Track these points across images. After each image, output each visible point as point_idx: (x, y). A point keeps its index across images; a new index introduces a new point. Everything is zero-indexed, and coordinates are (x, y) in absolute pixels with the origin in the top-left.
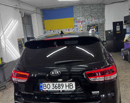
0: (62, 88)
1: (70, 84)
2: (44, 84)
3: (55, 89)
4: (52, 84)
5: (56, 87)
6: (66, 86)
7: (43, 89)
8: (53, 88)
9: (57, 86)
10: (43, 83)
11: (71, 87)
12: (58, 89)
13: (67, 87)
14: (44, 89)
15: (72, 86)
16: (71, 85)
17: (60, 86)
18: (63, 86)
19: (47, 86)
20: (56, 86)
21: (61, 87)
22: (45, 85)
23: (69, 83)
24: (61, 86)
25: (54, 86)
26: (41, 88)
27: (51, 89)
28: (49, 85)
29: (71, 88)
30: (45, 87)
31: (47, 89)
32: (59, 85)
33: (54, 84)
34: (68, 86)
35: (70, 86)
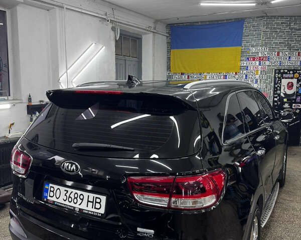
0: (80, 205)
1: (96, 198)
2: (51, 187)
3: (67, 203)
4: (65, 190)
5: (70, 200)
6: (88, 201)
7: (49, 198)
8: (65, 199)
9: (72, 196)
10: (51, 185)
11: (98, 206)
12: (72, 204)
13: (91, 204)
14: (50, 196)
15: (99, 203)
16: (98, 200)
17: (76, 198)
18: (82, 200)
19: (55, 192)
20: (70, 197)
21: (80, 201)
22: (52, 189)
23: (96, 196)
24: (78, 198)
25: (68, 195)
26: (45, 195)
27: (60, 201)
28: (58, 190)
29: (96, 207)
30: (52, 194)
31: (54, 199)
32: (76, 196)
33: (67, 191)
34: (93, 202)
35: (96, 202)
